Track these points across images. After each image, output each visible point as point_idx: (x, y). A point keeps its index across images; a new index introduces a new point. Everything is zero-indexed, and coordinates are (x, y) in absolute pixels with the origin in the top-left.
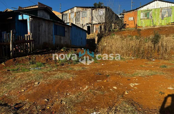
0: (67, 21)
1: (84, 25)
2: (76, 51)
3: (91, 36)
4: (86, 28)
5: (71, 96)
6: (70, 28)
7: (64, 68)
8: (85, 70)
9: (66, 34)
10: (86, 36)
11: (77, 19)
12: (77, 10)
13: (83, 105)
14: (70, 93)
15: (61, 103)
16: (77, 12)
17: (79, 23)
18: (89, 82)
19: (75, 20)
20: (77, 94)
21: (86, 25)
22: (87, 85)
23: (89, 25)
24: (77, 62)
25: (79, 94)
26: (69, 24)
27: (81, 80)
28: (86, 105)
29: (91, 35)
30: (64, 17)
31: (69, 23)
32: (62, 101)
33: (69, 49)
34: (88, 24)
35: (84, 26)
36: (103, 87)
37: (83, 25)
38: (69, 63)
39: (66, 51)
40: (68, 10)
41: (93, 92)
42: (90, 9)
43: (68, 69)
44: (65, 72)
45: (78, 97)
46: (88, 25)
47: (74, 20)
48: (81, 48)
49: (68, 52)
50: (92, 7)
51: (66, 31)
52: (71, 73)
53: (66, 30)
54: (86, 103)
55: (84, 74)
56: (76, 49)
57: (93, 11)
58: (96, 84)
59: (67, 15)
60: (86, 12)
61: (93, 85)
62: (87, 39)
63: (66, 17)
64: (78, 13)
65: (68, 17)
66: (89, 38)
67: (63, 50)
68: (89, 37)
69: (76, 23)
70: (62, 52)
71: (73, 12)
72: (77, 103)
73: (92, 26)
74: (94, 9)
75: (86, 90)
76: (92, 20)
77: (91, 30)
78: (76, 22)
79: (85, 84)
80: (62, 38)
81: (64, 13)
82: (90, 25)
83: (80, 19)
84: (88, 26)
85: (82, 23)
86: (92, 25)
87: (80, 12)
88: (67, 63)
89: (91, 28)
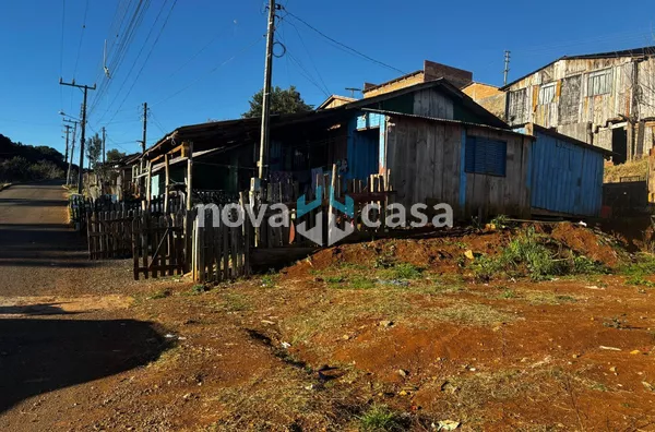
0: (523, 116)
1: (598, 127)
2: (548, 230)
3: (628, 171)
4: (604, 141)
5: (478, 374)
6: (527, 144)
7: (486, 289)
9: (511, 166)
10: (600, 172)
11: (566, 107)
12: (567, 70)
16: (568, 79)
17: (576, 122)
19: (559, 109)
21: (607, 126)
23: (620, 125)
24: (545, 274)
25: (509, 376)
26: (524, 131)
29: (628, 164)
30: (512, 104)
31: (523, 126)
32: (446, 383)
33: (519, 225)
34: (615, 122)
35: (597, 131)
36: (613, 369)
37: (590, 126)
38: (510, 275)
39: (506, 229)
40: (528, 76)
42: (629, 59)
43: (502, 295)
44: (486, 303)
45: (502, 381)
46: (615, 126)
47: (554, 108)
48: (574, 219)
49: (513, 233)
50: (636, 52)
51: (512, 158)
52: (505, 307)
53: (510, 151)
56: (550, 224)
57: (642, 65)
59: (525, 93)
60: (609, 71)
62: (610, 184)
63: (520, 101)
64: (574, 81)
65: (529, 102)
66: (618, 181)
67: (493, 227)
68: (612, 173)
69: (560, 120)
70: (490, 232)
71: (549, 82)
72: (495, 400)
73: (633, 129)
74: (646, 59)
76: (635, 104)
77: (629, 144)
78: (564, 117)
80: (494, 181)
81: (514, 88)
82: (625, 124)
83: (577, 104)
84: (614, 131)
85: (586, 121)
86: (634, 123)
87: (577, 77)
88: (503, 273)
89: (629, 138)
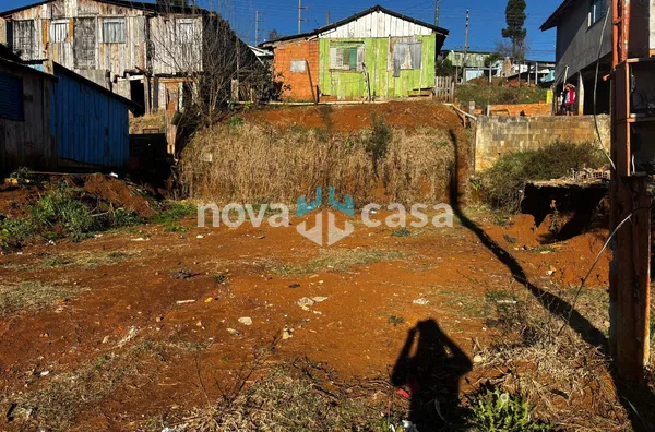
0: (31, 52)
1: (116, 77)
2: (80, 183)
3: (147, 122)
4: (123, 90)
5: (57, 377)
6: (47, 84)
7: (22, 260)
8: (126, 265)
9: (29, 108)
10: (126, 124)
11: (82, 50)
12: (79, 9)
13: (115, 410)
14: (54, 365)
15: (11, 419)
16: (81, 19)
17: (94, 68)
18: (143, 311)
19: (74, 51)
20: (86, 367)
21: (124, 77)
22: (135, 322)
23: (137, 78)
24: (86, 232)
25: (98, 367)
26: (42, 68)
27: (107, 305)
28: (128, 408)
29: (147, 116)
30: (17, 35)
31: (40, 62)
32: (14, 406)
33: (47, 178)
34: (132, 73)
35: (115, 81)
36: (199, 324)
37: (108, 75)
38: (47, 238)
39: (31, 183)
40: (34, 6)
41: (158, 349)
42: (140, 12)
43: (45, 264)
44: (30, 277)
45: (91, 377)
46: (132, 78)
47: (69, 50)
48: (106, 171)
49: (41, 189)
50: (149, 7)
51: (31, 98)
52: (57, 279)
53: (27, 91)
54: (127, 399)
55: (122, 282)
56: (82, 176)
57: (153, 21)
58: (170, 315)
59: (32, 25)
60: (122, 21)
61: (158, 320)
62: (133, 135)
63: (27, 34)
64: (88, 23)
65: (38, 37)
66: (140, 132)
67: (15, 181)
68: (138, 125)
69: (76, 63)
70: (12, 188)
71: (60, 18)
72: (90, 405)
73: (149, 84)
74: (155, 15)
75: (127, 345)
76: (149, 58)
77: (146, 98)
78: (80, 61)
79: (125, 319)
81: (18, 17)
82: (141, 77)
83: (93, 48)
84: (132, 82)
85: (104, 68)
86: (149, 76)
87: (92, 19)
88: (38, 237)
89: (146, 92)
